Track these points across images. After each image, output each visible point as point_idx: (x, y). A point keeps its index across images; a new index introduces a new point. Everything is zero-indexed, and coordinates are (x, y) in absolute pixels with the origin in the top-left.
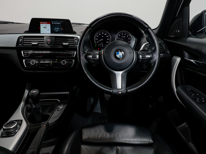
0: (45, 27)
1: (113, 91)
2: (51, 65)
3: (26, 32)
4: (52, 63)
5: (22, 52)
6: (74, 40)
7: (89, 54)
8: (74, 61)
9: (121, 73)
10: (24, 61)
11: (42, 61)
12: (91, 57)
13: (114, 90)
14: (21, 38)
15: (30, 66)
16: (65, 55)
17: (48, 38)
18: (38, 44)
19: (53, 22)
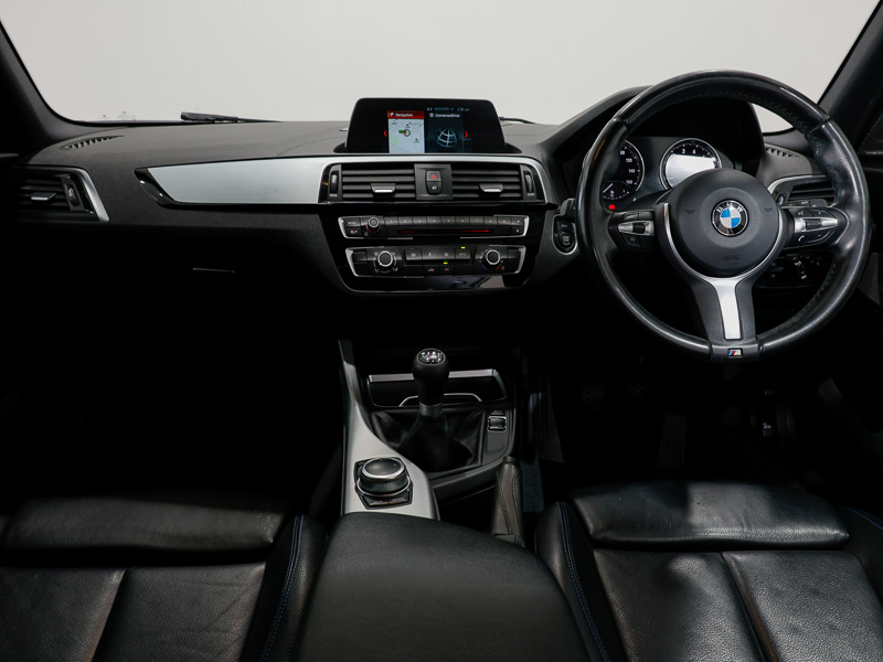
0: (404, 132)
1: (711, 348)
2: (446, 266)
3: (340, 150)
4: (448, 261)
5: (341, 221)
6: (519, 176)
7: (622, 220)
8: (523, 251)
9: (732, 282)
10: (349, 253)
11: (413, 255)
12: (631, 227)
13: (715, 344)
14: (336, 173)
15: (374, 274)
16: (493, 230)
17: (427, 170)
18: (396, 191)
19: (434, 112)
